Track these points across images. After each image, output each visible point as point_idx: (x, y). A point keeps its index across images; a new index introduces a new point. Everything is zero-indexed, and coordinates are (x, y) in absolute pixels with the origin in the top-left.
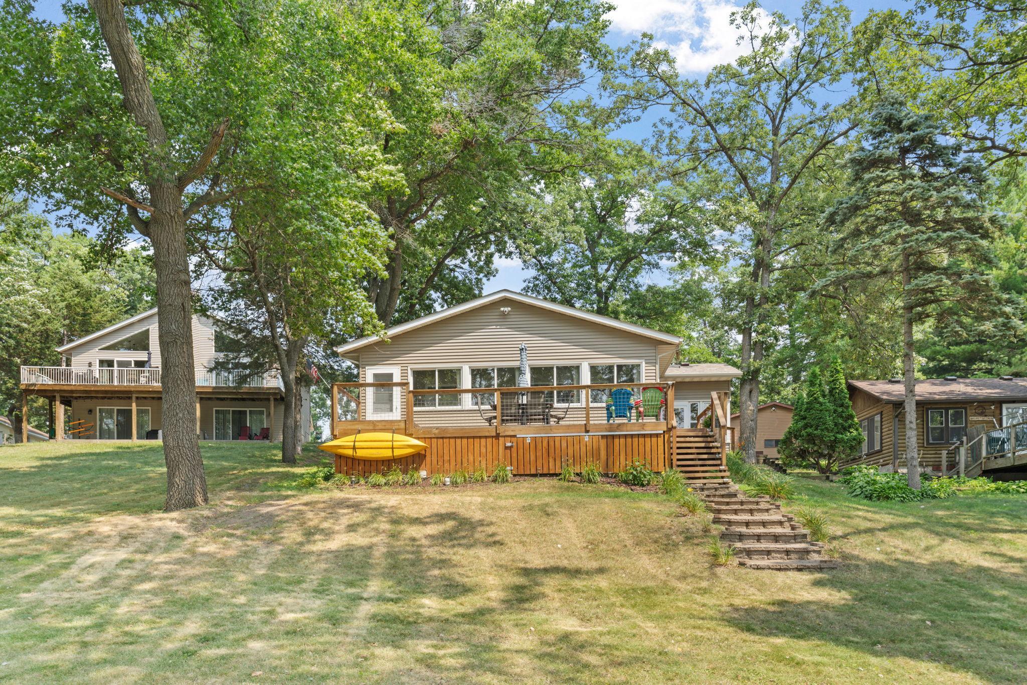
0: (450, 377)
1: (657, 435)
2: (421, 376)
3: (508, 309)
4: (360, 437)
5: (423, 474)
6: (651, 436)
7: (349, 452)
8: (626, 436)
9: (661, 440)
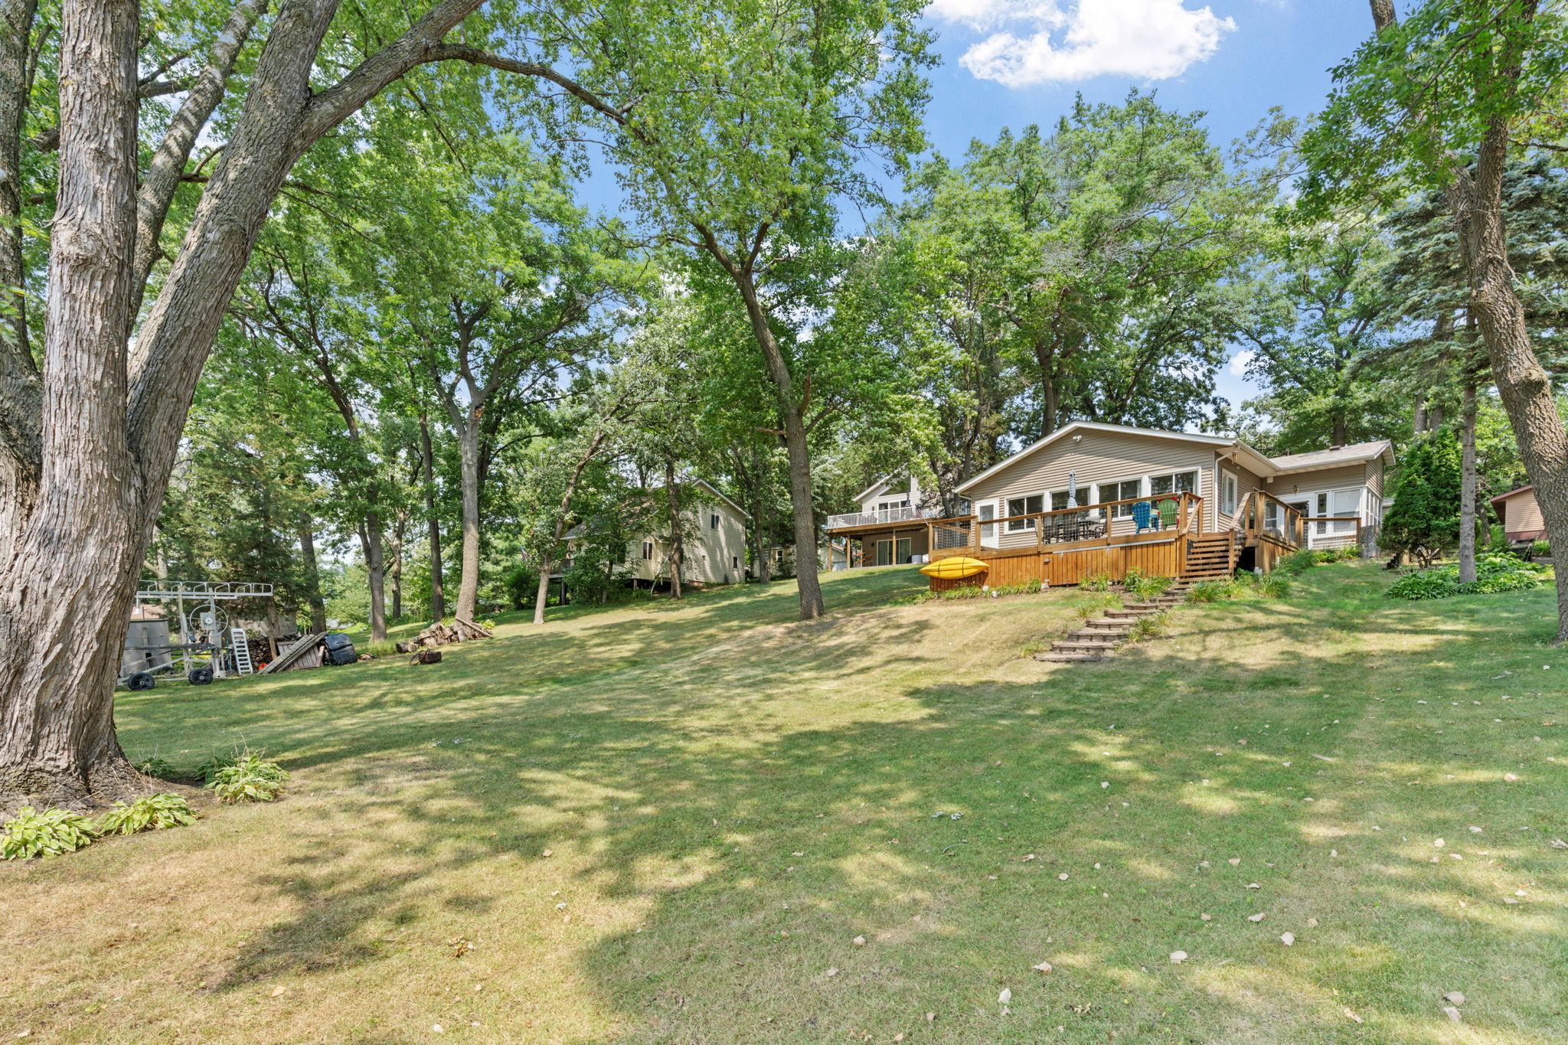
0: (1035, 502)
1: (1170, 543)
2: (1016, 504)
3: (1079, 437)
4: (944, 561)
5: (985, 588)
6: (1164, 544)
7: (935, 574)
8: (1142, 546)
9: (1173, 547)
